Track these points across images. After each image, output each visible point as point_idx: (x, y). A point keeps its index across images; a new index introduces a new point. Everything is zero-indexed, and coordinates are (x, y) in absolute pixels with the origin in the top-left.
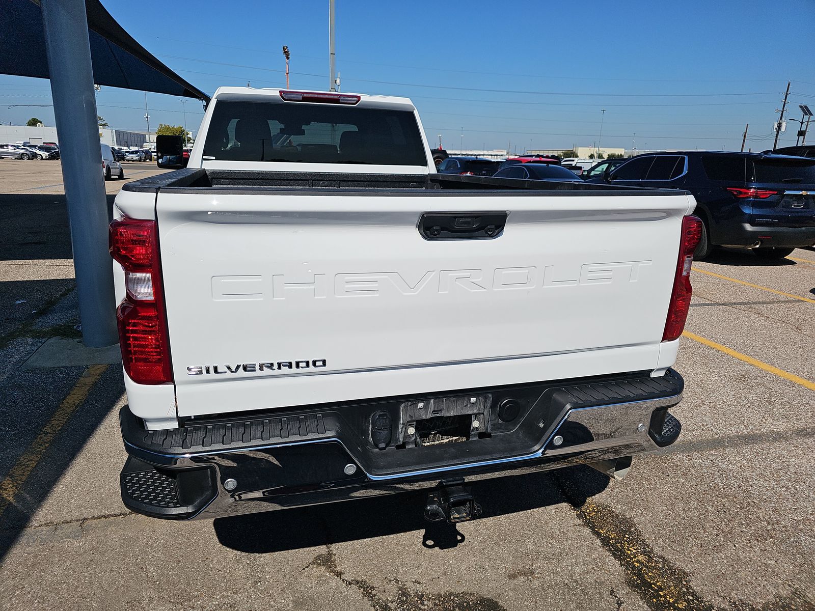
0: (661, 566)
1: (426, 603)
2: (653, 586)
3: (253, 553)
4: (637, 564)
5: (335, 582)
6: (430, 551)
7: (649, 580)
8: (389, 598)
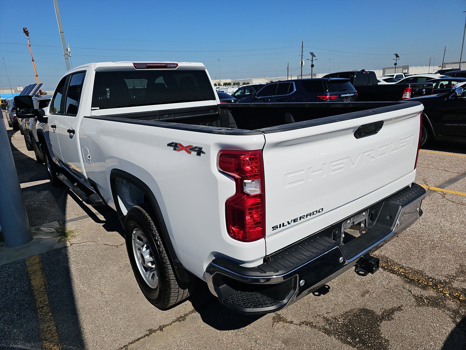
0: (411, 271)
1: (339, 320)
2: (415, 280)
3: (240, 328)
4: (403, 274)
5: (292, 327)
6: (320, 297)
7: (412, 278)
8: (323, 324)
